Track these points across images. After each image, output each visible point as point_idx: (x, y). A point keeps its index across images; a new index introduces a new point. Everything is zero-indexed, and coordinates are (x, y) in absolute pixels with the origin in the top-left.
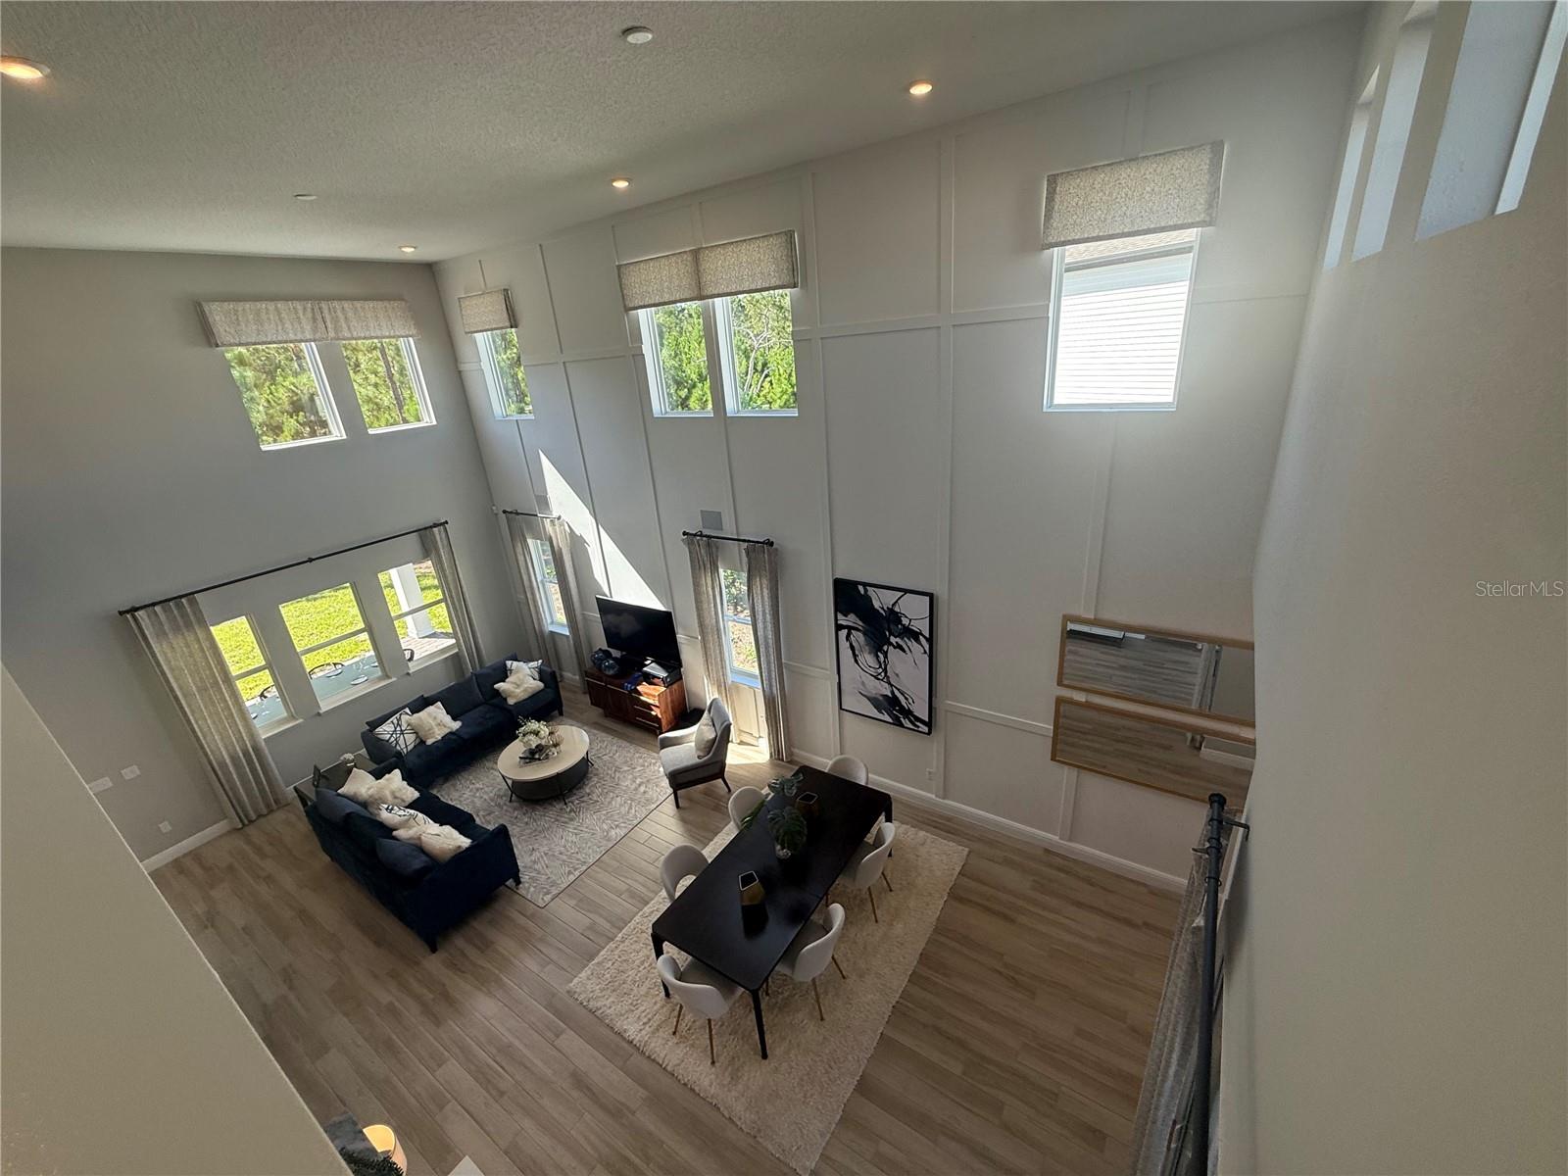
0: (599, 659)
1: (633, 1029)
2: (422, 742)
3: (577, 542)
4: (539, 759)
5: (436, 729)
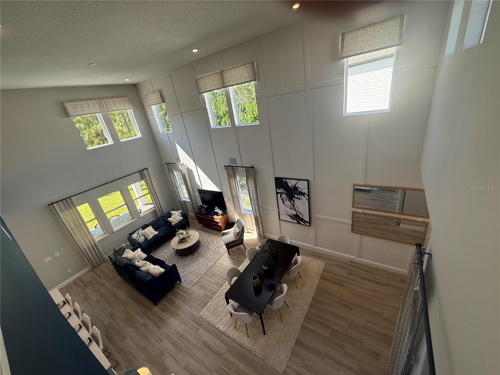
0: (200, 208)
1: (221, 327)
2: (147, 239)
3: (190, 172)
4: (184, 242)
5: (151, 235)
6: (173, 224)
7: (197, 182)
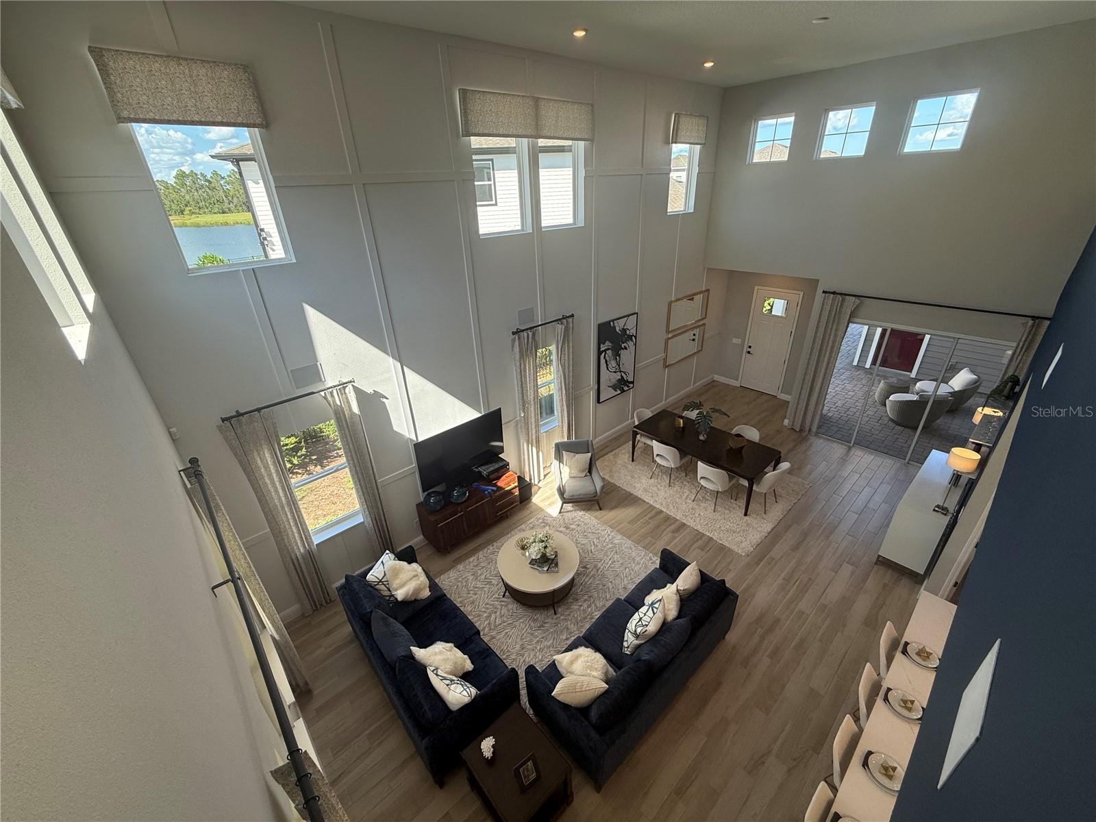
6: (426, 593)
7: (396, 428)
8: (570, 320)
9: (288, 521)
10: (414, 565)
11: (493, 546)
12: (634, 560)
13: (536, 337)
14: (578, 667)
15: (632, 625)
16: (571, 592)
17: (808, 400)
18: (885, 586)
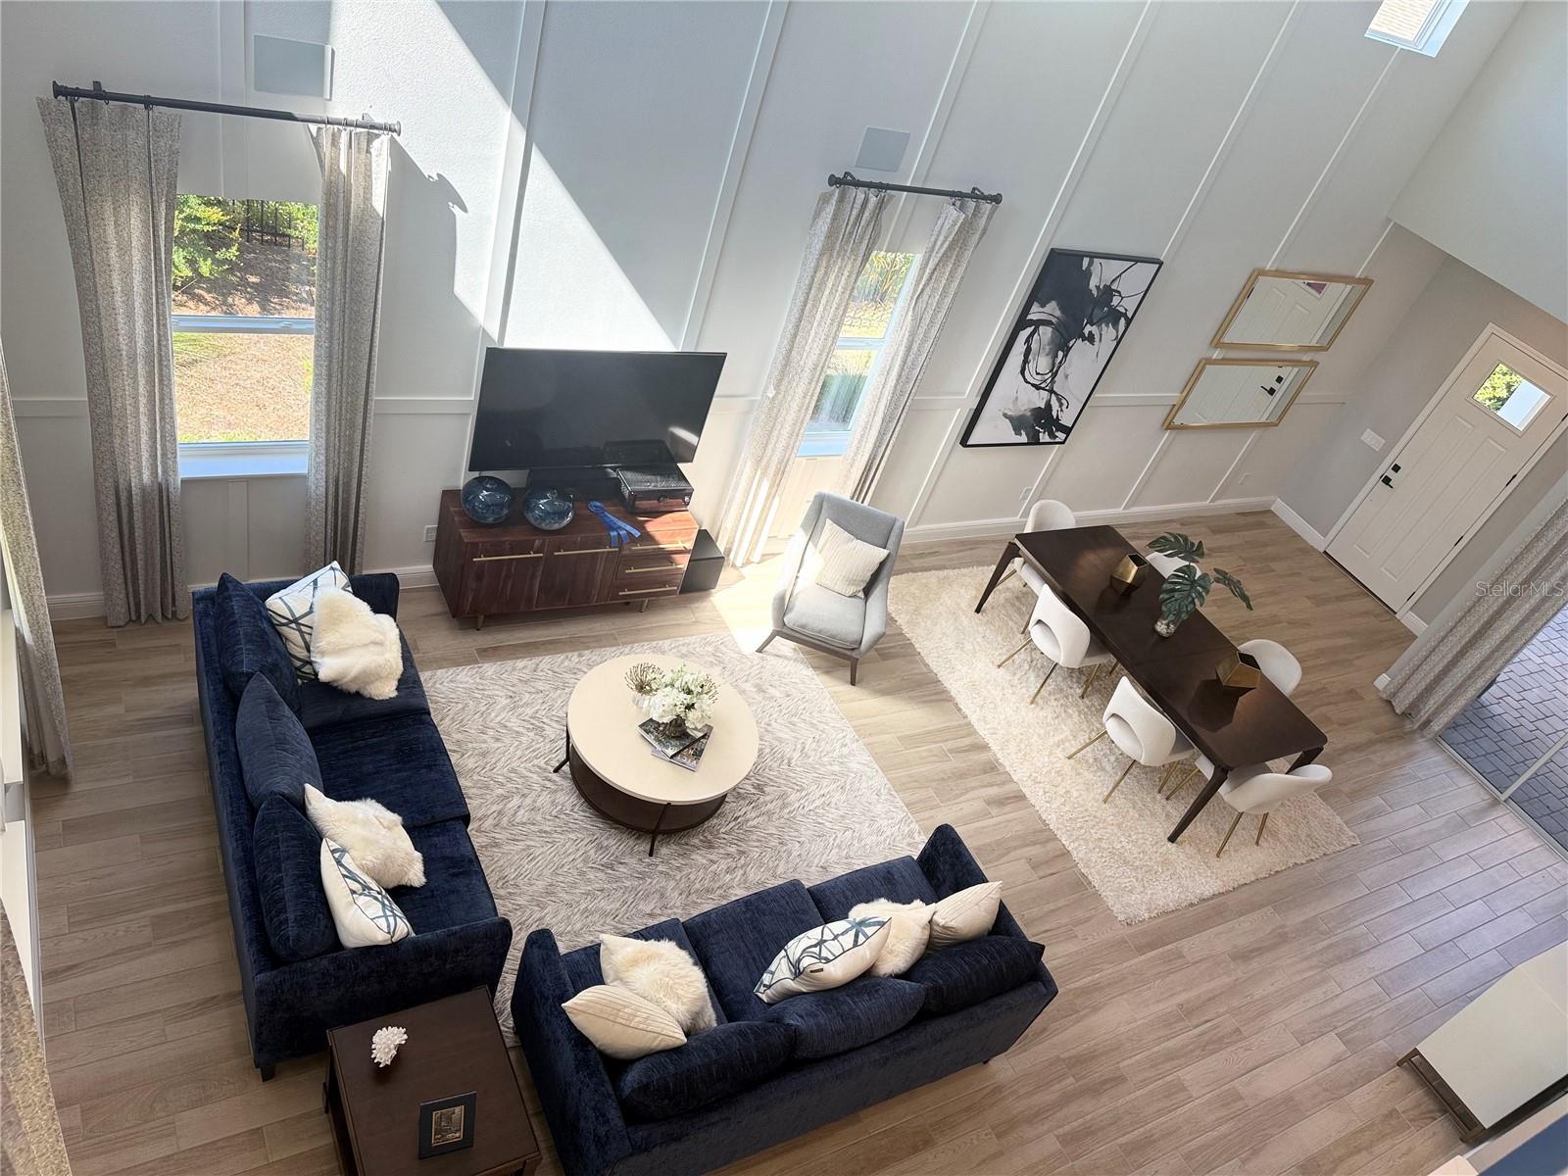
4: (703, 735)
6: (386, 690)
7: (459, 289)
8: (987, 207)
9: (136, 398)
10: (385, 620)
11: (580, 656)
12: (873, 820)
13: (885, 214)
14: (644, 977)
15: (796, 946)
16: (706, 824)
17: (1462, 653)
18: (1392, 1114)
